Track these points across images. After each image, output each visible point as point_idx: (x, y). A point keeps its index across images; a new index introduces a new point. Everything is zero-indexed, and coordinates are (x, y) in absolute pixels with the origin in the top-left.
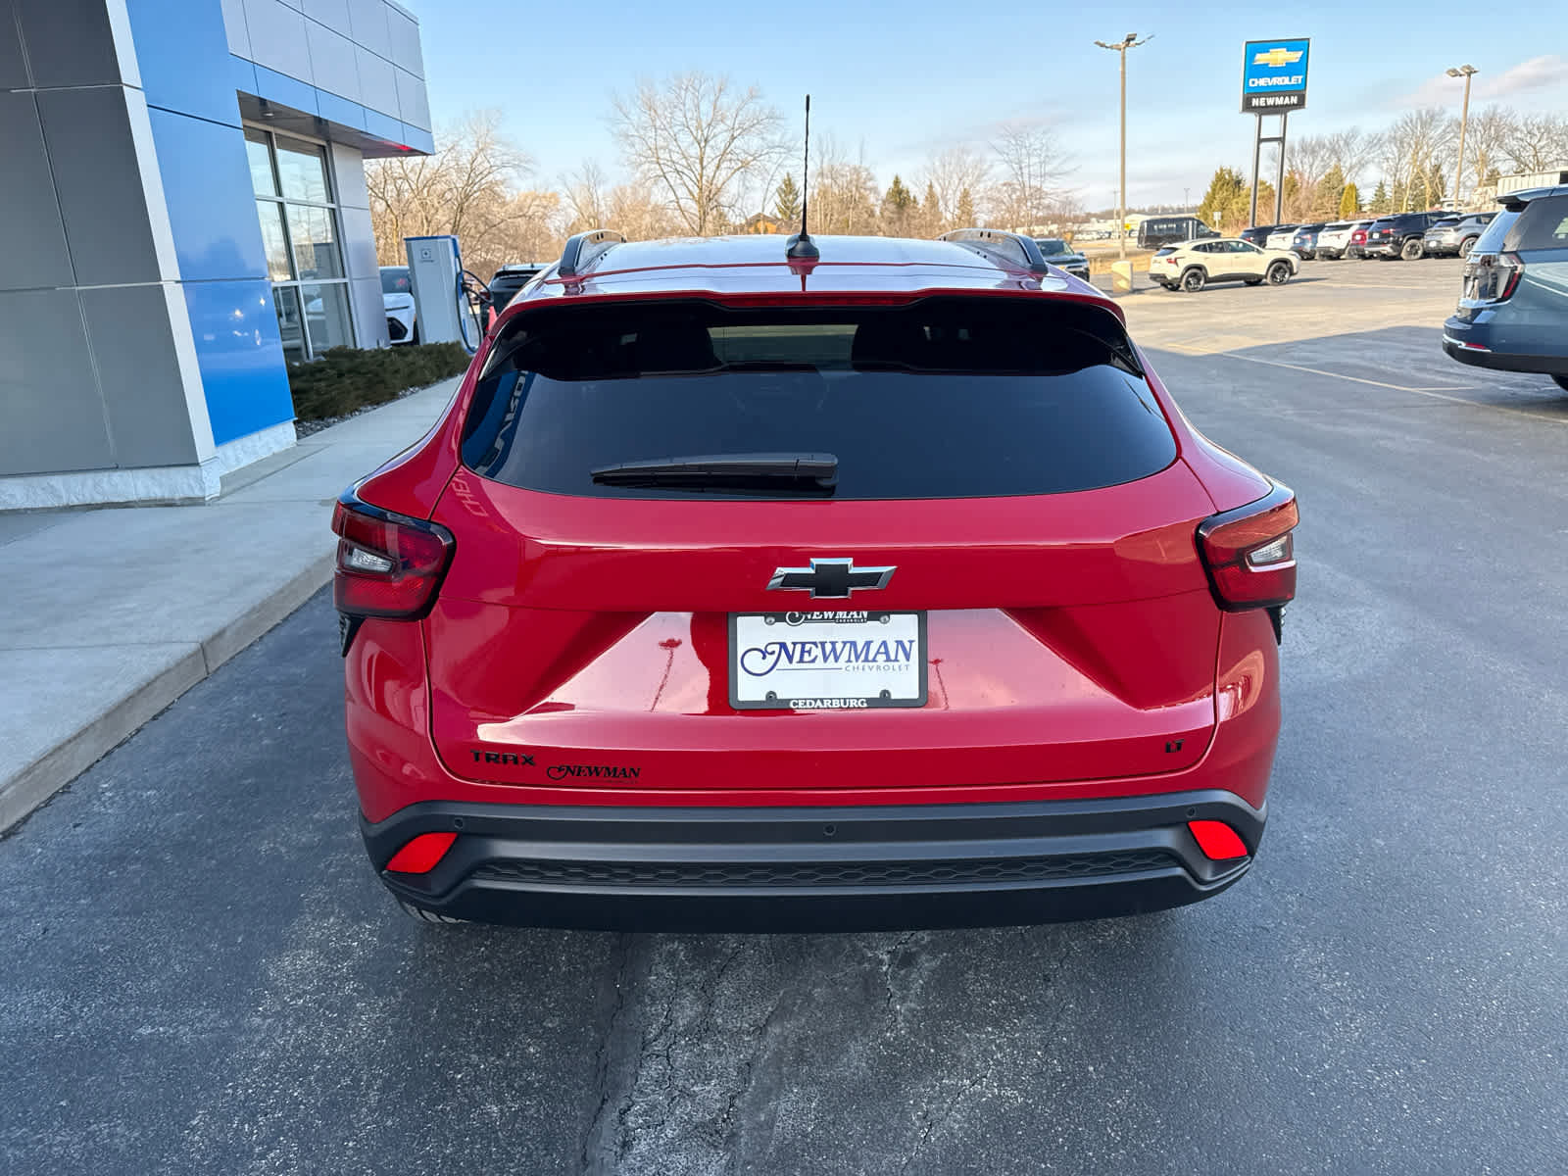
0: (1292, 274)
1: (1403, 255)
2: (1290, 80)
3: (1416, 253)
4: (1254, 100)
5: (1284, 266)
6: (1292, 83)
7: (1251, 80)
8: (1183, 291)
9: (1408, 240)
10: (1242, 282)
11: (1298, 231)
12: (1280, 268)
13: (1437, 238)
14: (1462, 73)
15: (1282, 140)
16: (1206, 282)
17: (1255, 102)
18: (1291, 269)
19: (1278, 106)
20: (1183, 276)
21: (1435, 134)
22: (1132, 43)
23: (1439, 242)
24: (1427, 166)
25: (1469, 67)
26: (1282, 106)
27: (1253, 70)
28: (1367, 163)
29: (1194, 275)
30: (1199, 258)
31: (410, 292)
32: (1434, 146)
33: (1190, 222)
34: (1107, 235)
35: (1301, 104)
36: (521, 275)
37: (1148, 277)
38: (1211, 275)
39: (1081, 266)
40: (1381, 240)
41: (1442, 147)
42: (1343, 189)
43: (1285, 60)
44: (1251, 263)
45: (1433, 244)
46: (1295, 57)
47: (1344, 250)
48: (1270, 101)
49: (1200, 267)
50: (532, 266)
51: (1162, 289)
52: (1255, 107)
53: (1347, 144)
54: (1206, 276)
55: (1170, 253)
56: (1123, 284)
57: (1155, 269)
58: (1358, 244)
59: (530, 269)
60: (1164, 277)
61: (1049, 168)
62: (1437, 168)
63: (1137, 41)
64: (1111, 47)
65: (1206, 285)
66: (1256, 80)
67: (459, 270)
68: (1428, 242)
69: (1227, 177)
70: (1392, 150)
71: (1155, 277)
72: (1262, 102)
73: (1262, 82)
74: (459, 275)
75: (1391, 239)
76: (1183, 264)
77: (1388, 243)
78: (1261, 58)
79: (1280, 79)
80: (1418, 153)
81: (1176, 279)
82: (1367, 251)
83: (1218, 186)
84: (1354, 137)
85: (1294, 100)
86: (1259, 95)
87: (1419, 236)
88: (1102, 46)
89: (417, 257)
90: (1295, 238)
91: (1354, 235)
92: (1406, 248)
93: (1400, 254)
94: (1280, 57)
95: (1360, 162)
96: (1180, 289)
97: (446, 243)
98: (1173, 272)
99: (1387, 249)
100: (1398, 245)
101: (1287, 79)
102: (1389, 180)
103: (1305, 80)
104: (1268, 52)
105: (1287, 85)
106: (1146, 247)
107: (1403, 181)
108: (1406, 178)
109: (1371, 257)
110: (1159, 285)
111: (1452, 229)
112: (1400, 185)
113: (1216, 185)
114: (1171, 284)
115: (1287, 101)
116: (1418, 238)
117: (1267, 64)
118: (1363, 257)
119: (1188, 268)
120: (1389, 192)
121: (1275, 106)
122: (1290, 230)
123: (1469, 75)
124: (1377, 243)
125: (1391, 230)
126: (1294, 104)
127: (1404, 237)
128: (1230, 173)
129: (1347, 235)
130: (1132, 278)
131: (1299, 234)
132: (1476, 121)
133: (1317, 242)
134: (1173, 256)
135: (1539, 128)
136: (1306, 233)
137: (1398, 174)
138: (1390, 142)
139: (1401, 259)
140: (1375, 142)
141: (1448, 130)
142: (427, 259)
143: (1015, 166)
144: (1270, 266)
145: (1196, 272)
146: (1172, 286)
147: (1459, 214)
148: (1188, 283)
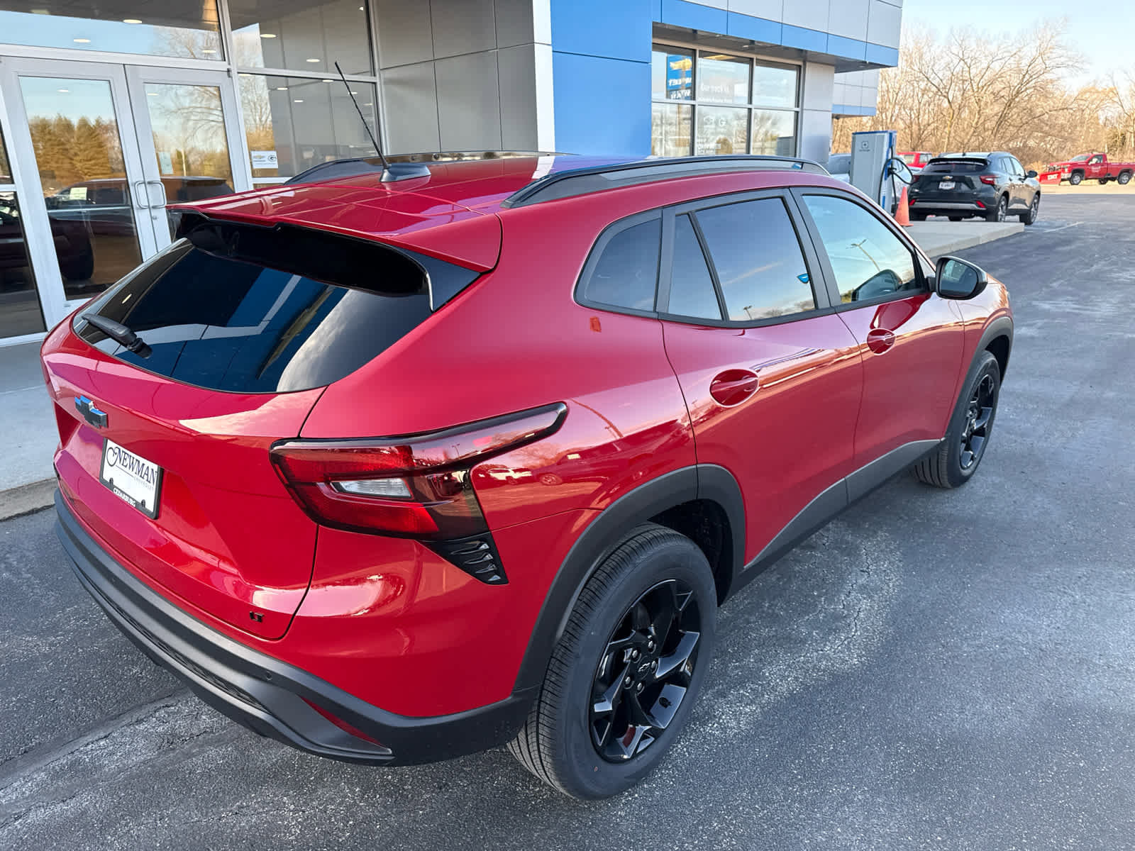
31: (849, 173)
36: (950, 162)
50: (964, 155)
59: (961, 157)
67: (890, 157)
74: (888, 161)
89: (858, 147)
97: (883, 136)
142: (866, 149)
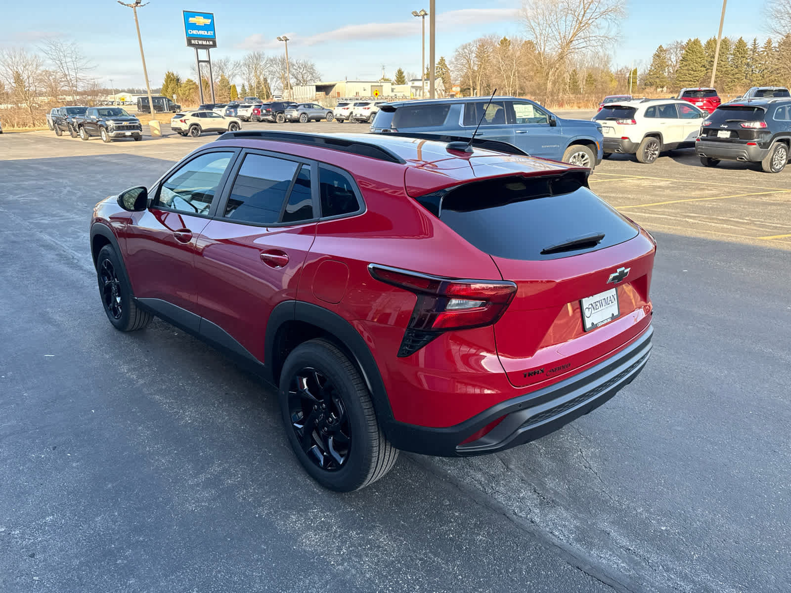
0: (240, 129)
1: (277, 121)
2: (208, 33)
3: (282, 120)
4: (192, 41)
5: (236, 125)
6: (209, 34)
7: (189, 31)
8: (190, 136)
9: (278, 114)
10: (217, 132)
11: (227, 107)
12: (234, 126)
13: (291, 114)
14: (283, 39)
15: (209, 62)
16: (201, 132)
17: (193, 42)
18: (239, 127)
19: (204, 45)
20: (190, 129)
21: (262, 63)
22: (139, 4)
23: (291, 115)
24: (262, 78)
25: (285, 37)
26: (206, 45)
27: (189, 26)
28: (236, 75)
29: (195, 129)
30: (196, 120)
32: (263, 69)
33: (164, 99)
34: (111, 103)
35: (214, 45)
37: (171, 129)
38: (203, 128)
39: (136, 123)
40: (267, 114)
41: (266, 70)
42: (230, 87)
43: (204, 22)
44: (222, 123)
45: (289, 116)
46: (208, 22)
47: (250, 117)
48: (200, 42)
49: (197, 125)
51: (179, 135)
52: (193, 44)
53: (225, 65)
54: (201, 129)
55: (181, 117)
56: (156, 132)
57: (174, 125)
58: (256, 115)
60: (180, 129)
61: (79, 65)
62: (265, 80)
63: (141, 4)
64: (128, 5)
65: (202, 133)
66: (191, 31)
68: (287, 115)
69: (172, 76)
70: (245, 69)
71: (175, 129)
72: (196, 42)
73: (195, 32)
75: (271, 113)
76: (189, 123)
77: (270, 115)
78: (192, 20)
79: (203, 32)
80: (257, 72)
81: (186, 130)
82: (262, 118)
83: (168, 82)
84: (228, 61)
85: (211, 43)
86: (195, 39)
87: (283, 112)
88: (122, 4)
90: (226, 111)
91: (254, 110)
92: (278, 118)
93: (276, 120)
94: (201, 21)
95: (232, 74)
96: (189, 135)
98: (185, 127)
99: (270, 118)
100: (274, 116)
101: (206, 32)
102: (246, 84)
103: (214, 33)
104: (195, 17)
105: (206, 35)
106: (143, 111)
107: (253, 84)
108: (254, 85)
109: (263, 121)
110: (177, 133)
111: (295, 110)
112: (252, 86)
113: (167, 80)
114: (183, 133)
115: (208, 43)
116: (282, 113)
117: (195, 24)
118: (259, 121)
119: (192, 125)
120: (247, 88)
121: (202, 45)
122: (223, 106)
123: (286, 41)
124: (265, 115)
125: (271, 109)
126: (211, 45)
127: (276, 112)
128: (173, 75)
129: (250, 110)
130: (161, 129)
131: (228, 108)
132: (278, 60)
133: (237, 113)
134: (183, 119)
135: (302, 65)
136: (231, 108)
137: (250, 81)
138: (244, 66)
139: (276, 122)
140: (237, 65)
141: (267, 62)
143: (58, 62)
144: (229, 125)
145: (196, 127)
146: (184, 134)
147: (296, 103)
148: (193, 132)
